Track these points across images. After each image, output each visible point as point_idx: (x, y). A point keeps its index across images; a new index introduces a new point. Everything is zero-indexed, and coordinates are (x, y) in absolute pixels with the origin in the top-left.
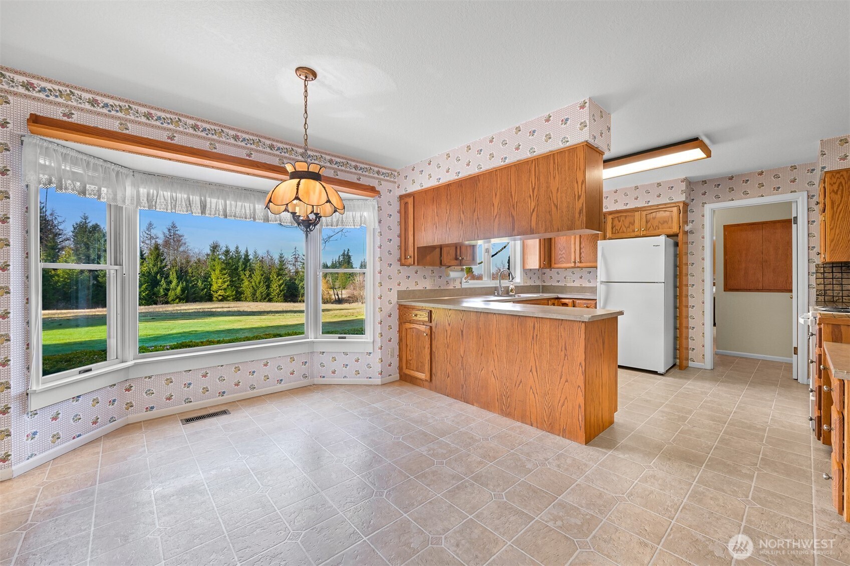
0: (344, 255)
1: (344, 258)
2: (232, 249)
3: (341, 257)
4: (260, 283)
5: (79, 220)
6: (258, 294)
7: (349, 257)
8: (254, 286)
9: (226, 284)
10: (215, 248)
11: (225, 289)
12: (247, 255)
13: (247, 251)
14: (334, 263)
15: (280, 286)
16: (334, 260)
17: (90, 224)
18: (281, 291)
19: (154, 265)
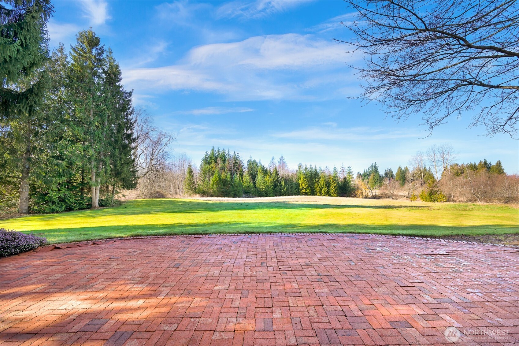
0: (372, 166)
1: (372, 169)
2: (308, 167)
3: (370, 168)
4: (323, 185)
5: (249, 159)
6: (323, 191)
7: (376, 168)
8: (321, 187)
9: (306, 186)
10: (300, 167)
11: (306, 189)
12: (316, 170)
13: (316, 167)
14: (366, 172)
15: (335, 187)
16: (365, 170)
17: (252, 160)
18: (335, 190)
19: (275, 177)
